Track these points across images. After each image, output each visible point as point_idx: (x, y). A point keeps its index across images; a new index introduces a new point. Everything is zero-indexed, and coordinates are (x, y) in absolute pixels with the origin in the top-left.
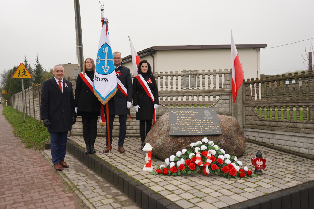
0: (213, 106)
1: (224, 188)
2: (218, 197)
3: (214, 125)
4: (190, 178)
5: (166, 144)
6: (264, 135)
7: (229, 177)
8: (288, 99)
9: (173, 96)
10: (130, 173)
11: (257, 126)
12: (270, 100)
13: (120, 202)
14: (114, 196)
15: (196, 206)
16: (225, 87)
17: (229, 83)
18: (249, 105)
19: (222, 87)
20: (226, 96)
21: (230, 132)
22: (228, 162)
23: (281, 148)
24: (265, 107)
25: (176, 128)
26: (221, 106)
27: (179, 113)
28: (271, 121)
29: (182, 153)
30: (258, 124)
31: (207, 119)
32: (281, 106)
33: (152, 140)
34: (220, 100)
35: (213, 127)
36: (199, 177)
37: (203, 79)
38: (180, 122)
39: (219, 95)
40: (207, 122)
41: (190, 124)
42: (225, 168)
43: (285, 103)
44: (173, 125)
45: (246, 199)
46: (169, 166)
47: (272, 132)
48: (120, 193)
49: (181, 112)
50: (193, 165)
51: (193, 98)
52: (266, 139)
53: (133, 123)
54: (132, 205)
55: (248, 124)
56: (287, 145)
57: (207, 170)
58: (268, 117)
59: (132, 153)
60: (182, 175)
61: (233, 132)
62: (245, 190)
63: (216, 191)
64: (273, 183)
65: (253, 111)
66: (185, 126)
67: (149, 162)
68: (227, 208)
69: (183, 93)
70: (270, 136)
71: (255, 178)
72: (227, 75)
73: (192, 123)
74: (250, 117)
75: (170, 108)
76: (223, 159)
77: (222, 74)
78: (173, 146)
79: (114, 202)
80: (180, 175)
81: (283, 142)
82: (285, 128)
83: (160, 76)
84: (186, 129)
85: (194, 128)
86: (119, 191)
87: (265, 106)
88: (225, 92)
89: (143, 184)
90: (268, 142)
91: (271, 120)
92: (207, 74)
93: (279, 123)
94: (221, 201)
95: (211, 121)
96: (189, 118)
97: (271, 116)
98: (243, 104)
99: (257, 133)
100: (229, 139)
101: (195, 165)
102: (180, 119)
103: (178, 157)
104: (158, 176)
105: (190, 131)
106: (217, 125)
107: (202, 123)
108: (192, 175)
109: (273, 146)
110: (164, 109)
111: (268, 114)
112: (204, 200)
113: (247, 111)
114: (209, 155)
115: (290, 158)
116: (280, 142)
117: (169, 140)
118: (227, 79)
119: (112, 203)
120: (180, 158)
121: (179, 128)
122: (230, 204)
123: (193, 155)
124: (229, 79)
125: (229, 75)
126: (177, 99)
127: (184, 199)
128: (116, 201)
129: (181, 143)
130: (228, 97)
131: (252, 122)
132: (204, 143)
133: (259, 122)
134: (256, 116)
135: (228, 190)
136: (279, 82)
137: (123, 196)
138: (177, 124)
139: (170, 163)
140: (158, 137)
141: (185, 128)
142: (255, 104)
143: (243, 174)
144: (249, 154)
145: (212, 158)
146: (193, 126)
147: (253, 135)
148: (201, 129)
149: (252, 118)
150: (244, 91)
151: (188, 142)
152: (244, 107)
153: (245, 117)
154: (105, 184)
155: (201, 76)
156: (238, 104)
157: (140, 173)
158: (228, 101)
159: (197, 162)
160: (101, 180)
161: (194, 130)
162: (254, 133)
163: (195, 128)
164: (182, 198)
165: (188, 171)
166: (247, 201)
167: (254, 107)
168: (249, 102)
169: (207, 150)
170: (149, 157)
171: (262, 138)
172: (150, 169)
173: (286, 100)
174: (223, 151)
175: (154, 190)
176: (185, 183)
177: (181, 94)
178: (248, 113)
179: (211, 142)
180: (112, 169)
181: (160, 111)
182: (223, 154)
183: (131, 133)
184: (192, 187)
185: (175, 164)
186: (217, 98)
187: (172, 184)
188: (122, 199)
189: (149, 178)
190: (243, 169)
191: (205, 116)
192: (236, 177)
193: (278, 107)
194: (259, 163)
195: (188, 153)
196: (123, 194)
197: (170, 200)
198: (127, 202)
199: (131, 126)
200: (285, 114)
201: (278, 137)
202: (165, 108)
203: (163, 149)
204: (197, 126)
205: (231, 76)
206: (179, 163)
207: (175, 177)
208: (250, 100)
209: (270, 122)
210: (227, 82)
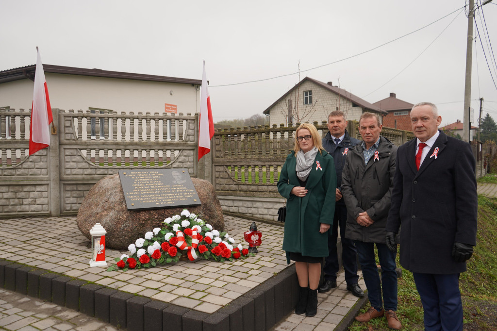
0: (171, 166)
1: (224, 275)
2: (224, 286)
3: (189, 192)
4: (171, 268)
5: (119, 224)
6: (240, 204)
7: (222, 260)
8: (271, 157)
9: (109, 149)
10: (72, 274)
11: (231, 192)
12: (250, 157)
13: (68, 321)
14: (52, 314)
15: (204, 302)
16: (188, 139)
17: (193, 133)
18: (220, 164)
19: (183, 138)
20: (188, 152)
21: (208, 200)
22: (218, 240)
23: (263, 218)
24: (250, 167)
25: (135, 198)
26: (182, 166)
27: (136, 176)
28: (251, 185)
29: (154, 233)
30: (233, 189)
31: (177, 184)
32: (263, 166)
33: (93, 219)
34: (180, 157)
35: (188, 195)
36: (183, 265)
37: (156, 126)
38: (139, 189)
39: (180, 150)
40: (179, 187)
41: (156, 191)
42: (217, 249)
43: (268, 161)
44: (130, 193)
45: (258, 284)
46: (135, 254)
47: (252, 199)
48: (59, 308)
49: (138, 174)
50: (174, 249)
51: (140, 153)
52: (243, 208)
53: (36, 193)
54: (89, 321)
55: (219, 190)
56: (270, 215)
57: (194, 254)
58: (246, 180)
59: (53, 243)
60: (158, 265)
61: (212, 201)
62: (249, 273)
63: (216, 280)
64: (275, 261)
65: (226, 172)
66: (148, 194)
67: (102, 252)
68: (242, 297)
69: (125, 145)
70: (249, 204)
71: (253, 258)
72: (190, 121)
73: (158, 190)
74: (222, 181)
75: (104, 168)
76: (212, 237)
77: (184, 119)
78: (132, 225)
79: (58, 323)
80: (155, 265)
81: (265, 211)
82: (268, 193)
83: (86, 117)
84: (151, 200)
85: (161, 196)
86: (53, 306)
87: (243, 166)
88: (187, 146)
89: (105, 287)
90: (247, 212)
91: (250, 183)
92: (162, 119)
93: (260, 187)
94: (230, 291)
95: (184, 187)
96: (151, 183)
97: (250, 178)
98: (213, 162)
99: (231, 201)
100: (208, 210)
101: (176, 249)
102: (139, 184)
103: (148, 240)
104: (121, 271)
105: (157, 202)
106: (192, 192)
107: (171, 190)
108: (172, 264)
109: (253, 216)
110: (92, 170)
111: (246, 175)
112: (209, 294)
113: (217, 172)
114: (195, 233)
115: (277, 230)
116: (261, 211)
117: (125, 217)
118: (191, 128)
119: (55, 325)
120: (151, 241)
121: (140, 197)
122: (244, 293)
123: (172, 236)
124: (193, 128)
125: (193, 122)
126: (114, 154)
127: (181, 296)
128: (59, 321)
129: (144, 220)
130: (192, 153)
131: (224, 187)
132: (184, 218)
133: (234, 187)
134: (231, 178)
135: (230, 276)
136: (261, 135)
137: (67, 312)
138: (135, 192)
139: (137, 251)
140: (104, 214)
141: (148, 197)
142: (229, 162)
143: (238, 255)
144: (229, 229)
145: (199, 237)
146: (160, 194)
147: (226, 204)
148: (171, 198)
149: (225, 181)
150: (214, 145)
151: (156, 217)
152: (214, 167)
153: (215, 181)
154: (20, 299)
155: (153, 120)
156: (206, 163)
157: (89, 272)
158: (191, 159)
159: (180, 244)
160: (7, 293)
161: (162, 200)
162: (227, 201)
163: (163, 197)
164: (177, 296)
165: (166, 258)
166: (259, 285)
167: (227, 166)
168: (220, 160)
169: (191, 226)
170: (102, 245)
171: (238, 207)
172: (103, 263)
173: (269, 158)
174: (209, 226)
175: (129, 291)
176: (168, 276)
177: (122, 147)
178: (219, 175)
179: (193, 216)
180: (33, 271)
181: (86, 173)
182: (210, 231)
183: (32, 211)
184: (182, 279)
185: (145, 250)
186: (177, 153)
187: (151, 280)
188: (68, 316)
189: (110, 276)
190: (237, 248)
191: (174, 179)
192: (231, 259)
193: (260, 166)
194: (255, 238)
195: (163, 233)
196: (65, 308)
197: (163, 302)
198: (80, 319)
199: (32, 199)
200: (268, 176)
201: (258, 205)
202: (95, 168)
203: (115, 231)
204: (165, 193)
205: (196, 123)
206: (152, 249)
207: (148, 270)
208: (222, 157)
209: (249, 186)
210: (191, 132)
